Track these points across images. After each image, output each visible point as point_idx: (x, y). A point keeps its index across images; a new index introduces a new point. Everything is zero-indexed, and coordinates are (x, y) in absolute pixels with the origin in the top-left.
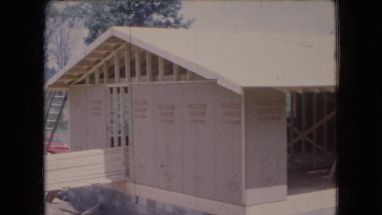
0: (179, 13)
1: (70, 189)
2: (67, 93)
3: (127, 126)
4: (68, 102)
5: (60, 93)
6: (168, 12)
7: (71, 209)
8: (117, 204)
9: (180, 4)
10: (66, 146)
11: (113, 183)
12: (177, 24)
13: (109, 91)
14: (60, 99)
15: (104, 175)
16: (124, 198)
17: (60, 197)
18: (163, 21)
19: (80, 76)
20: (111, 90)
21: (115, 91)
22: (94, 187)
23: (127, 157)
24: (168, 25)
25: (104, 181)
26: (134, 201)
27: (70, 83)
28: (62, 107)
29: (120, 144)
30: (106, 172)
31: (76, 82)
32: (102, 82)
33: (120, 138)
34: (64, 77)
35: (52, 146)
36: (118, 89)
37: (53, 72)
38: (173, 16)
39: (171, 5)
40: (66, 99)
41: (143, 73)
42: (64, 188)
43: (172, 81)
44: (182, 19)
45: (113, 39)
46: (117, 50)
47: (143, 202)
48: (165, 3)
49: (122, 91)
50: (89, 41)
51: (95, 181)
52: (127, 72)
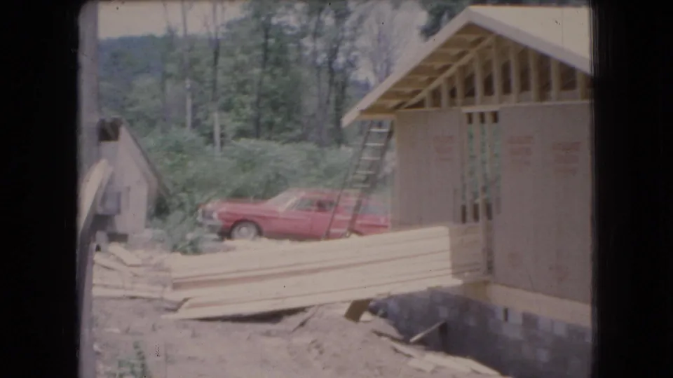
1: (391, 297)
2: (392, 124)
3: (497, 179)
4: (394, 140)
5: (380, 125)
7: (393, 331)
8: (472, 322)
10: (382, 221)
11: (465, 286)
13: (465, 119)
14: (380, 133)
15: (450, 271)
16: (485, 312)
17: (374, 311)
19: (416, 93)
20: (470, 116)
21: (476, 119)
22: (433, 292)
23: (489, 240)
25: (449, 281)
26: (501, 316)
27: (398, 107)
28: (383, 151)
29: (476, 217)
30: (454, 266)
31: (406, 106)
32: (452, 104)
33: (476, 207)
34: (387, 95)
35: (359, 222)
36: (482, 115)
37: (366, 87)
40: (390, 134)
41: (525, 87)
42: (380, 295)
43: (574, 100)
45: (470, 28)
46: (479, 47)
47: (515, 319)
49: (488, 118)
50: (429, 31)
51: (434, 283)
52: (497, 85)
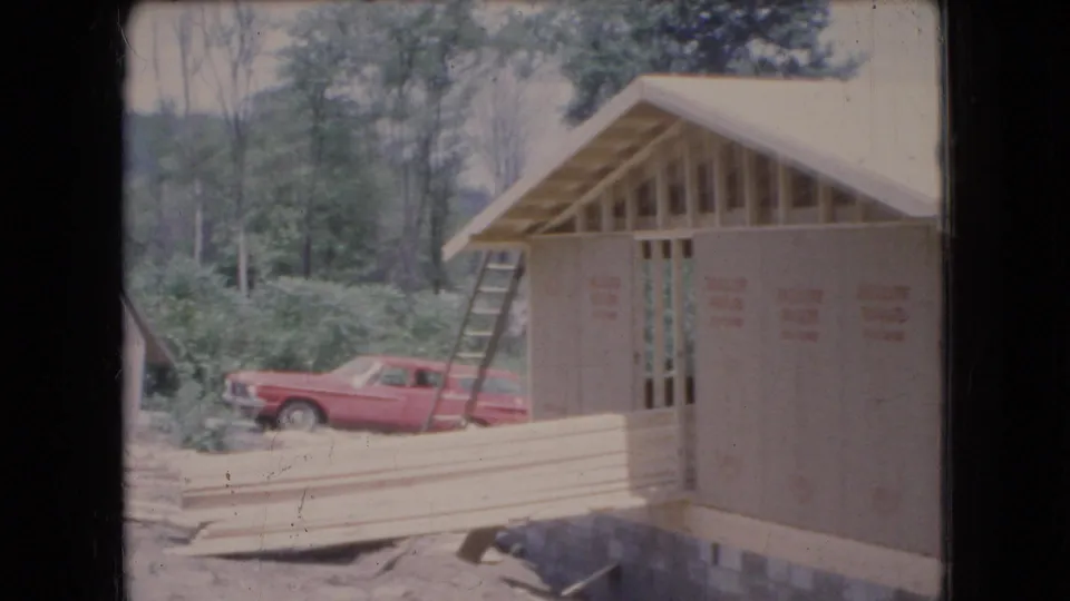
0: (823, 38)
1: (532, 525)
2: (522, 257)
3: (689, 348)
4: (525, 284)
5: (503, 257)
6: (790, 35)
7: (534, 579)
8: (660, 565)
9: (825, 13)
10: (519, 403)
11: (650, 508)
12: (817, 68)
13: (639, 253)
14: (504, 272)
15: (624, 485)
16: (680, 549)
17: (503, 548)
18: (780, 60)
19: (557, 210)
20: (647, 246)
21: (657, 251)
22: (599, 518)
23: (689, 436)
24: (792, 70)
25: (625, 501)
26: (706, 556)
27: (532, 230)
28: (511, 296)
29: (669, 401)
30: (632, 477)
31: (547, 227)
32: (619, 227)
33: (669, 383)
34: (517, 211)
35: (481, 404)
36: (666, 246)
37: (479, 200)
38: (805, 46)
39: (798, 15)
40: (519, 272)
41: (733, 202)
42: (515, 520)
43: (813, 223)
44: (829, 53)
45: (644, 109)
46: (660, 139)
47: (732, 561)
48: (783, 11)
49: (676, 250)
50: (579, 113)
51: (601, 503)
52: (690, 198)
